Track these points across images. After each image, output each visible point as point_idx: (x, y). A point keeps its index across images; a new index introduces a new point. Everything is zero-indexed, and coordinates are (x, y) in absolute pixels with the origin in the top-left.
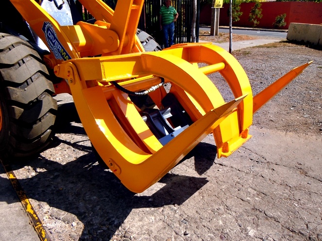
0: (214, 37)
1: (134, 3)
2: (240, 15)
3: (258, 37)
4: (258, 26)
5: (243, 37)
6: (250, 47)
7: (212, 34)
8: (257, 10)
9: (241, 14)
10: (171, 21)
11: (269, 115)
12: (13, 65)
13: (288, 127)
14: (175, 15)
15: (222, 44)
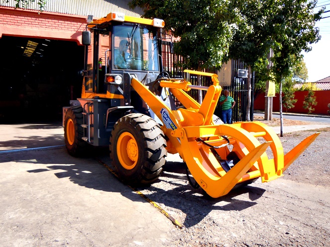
0: (268, 121)
1: (214, 99)
2: (294, 102)
3: (312, 122)
4: (313, 113)
5: (296, 122)
6: (302, 131)
7: (266, 119)
8: (311, 98)
9: (296, 101)
10: (229, 108)
11: (306, 175)
12: (149, 130)
13: (318, 183)
14: (232, 103)
15: (275, 128)
